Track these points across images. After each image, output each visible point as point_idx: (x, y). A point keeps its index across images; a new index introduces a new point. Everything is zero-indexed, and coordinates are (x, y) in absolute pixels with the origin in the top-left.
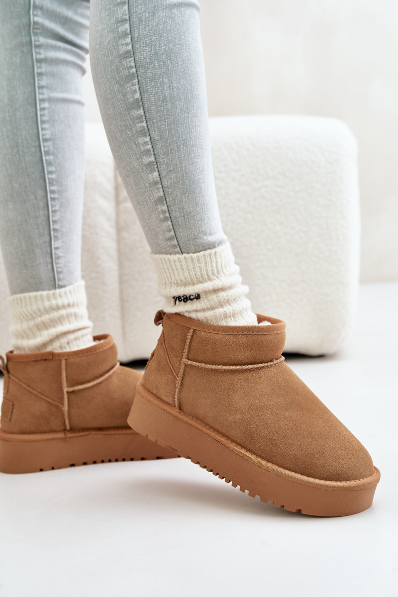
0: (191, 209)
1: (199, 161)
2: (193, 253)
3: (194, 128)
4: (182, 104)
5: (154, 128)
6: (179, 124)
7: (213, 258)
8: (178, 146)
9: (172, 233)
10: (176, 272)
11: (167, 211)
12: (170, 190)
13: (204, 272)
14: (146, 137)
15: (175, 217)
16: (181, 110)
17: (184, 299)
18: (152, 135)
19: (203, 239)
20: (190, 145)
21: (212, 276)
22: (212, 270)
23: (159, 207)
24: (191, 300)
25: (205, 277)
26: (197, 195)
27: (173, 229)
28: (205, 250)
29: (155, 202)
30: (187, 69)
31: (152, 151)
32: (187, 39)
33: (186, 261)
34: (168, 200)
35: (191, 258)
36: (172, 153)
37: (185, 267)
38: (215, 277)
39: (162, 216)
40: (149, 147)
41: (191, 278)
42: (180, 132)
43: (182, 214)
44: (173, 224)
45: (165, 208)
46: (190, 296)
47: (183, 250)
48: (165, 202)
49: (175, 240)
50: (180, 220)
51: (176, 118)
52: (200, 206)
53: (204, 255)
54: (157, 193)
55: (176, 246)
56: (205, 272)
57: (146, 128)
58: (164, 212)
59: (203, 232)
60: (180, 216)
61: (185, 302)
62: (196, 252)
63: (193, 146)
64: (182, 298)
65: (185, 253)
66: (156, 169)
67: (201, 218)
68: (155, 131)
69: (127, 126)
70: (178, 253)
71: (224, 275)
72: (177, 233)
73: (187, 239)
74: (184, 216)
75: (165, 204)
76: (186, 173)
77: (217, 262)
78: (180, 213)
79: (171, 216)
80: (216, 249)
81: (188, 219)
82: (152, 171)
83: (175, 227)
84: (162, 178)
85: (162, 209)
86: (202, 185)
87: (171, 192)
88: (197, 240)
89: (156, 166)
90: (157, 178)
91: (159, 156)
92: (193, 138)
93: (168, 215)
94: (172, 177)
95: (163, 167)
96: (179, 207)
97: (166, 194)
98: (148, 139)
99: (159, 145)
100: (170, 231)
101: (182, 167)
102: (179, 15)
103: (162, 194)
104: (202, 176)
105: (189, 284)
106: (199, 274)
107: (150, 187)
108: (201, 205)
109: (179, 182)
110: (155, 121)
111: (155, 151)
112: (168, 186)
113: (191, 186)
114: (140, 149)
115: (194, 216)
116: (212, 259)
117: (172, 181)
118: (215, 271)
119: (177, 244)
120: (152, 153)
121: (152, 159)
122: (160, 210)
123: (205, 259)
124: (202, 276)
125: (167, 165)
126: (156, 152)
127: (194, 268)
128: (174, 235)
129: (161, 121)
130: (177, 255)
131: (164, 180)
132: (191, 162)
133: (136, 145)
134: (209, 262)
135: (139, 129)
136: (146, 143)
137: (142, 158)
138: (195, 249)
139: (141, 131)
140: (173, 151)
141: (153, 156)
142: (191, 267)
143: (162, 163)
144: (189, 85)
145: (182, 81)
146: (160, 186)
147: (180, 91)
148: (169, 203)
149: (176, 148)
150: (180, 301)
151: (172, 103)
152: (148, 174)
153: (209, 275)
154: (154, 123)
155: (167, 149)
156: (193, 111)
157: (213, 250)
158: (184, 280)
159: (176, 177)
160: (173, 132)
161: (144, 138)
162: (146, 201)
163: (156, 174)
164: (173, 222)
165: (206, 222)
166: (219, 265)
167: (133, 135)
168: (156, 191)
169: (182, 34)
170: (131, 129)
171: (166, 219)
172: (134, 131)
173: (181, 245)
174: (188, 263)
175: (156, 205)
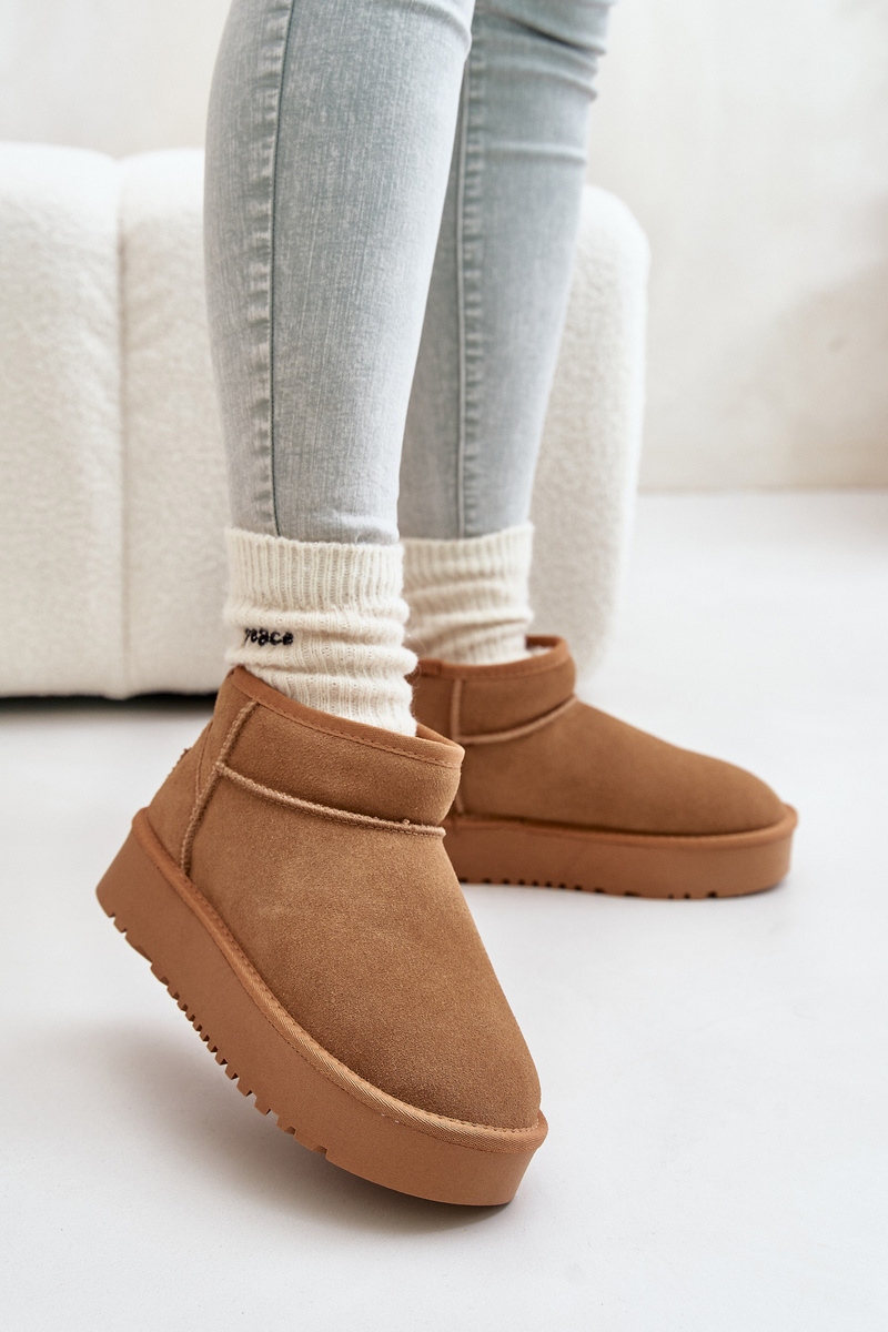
0: (320, 442)
1: (365, 344)
2: (302, 541)
3: (374, 271)
4: (357, 211)
5: (286, 249)
6: (339, 252)
7: (341, 563)
8: (325, 299)
9: (269, 485)
10: (257, 572)
11: (269, 434)
12: (286, 391)
13: (313, 589)
14: (265, 265)
15: (283, 451)
16: (352, 223)
17: (262, 637)
18: (277, 262)
19: (330, 515)
20: (352, 304)
21: (328, 601)
22: (333, 590)
23: (256, 422)
24: (274, 642)
25: (314, 599)
26: (342, 417)
27: (271, 478)
28: (328, 541)
29: (252, 409)
30: (388, 140)
31: (269, 296)
32: (408, 79)
33: (282, 555)
34: (276, 411)
35: (294, 550)
36: (308, 310)
37: (275, 566)
38: (334, 607)
39: (257, 443)
40: (266, 286)
41: (283, 594)
42: (339, 270)
43: (298, 450)
44: (276, 467)
45: (267, 426)
46: (273, 635)
47: (282, 528)
48: (269, 413)
49: (271, 502)
50: (290, 461)
51: (337, 238)
52: (342, 442)
53: (321, 551)
54: (259, 389)
55: (269, 515)
56: (316, 588)
57: (270, 244)
58: (262, 435)
59: (334, 500)
60: (293, 453)
61: (261, 644)
62: (308, 539)
63: (359, 309)
64: (259, 635)
65: (285, 535)
66: (269, 337)
67: (337, 468)
68: (285, 255)
69: (234, 233)
70: (271, 533)
71: (357, 608)
72: (279, 488)
73: (294, 506)
74: (301, 455)
75: (269, 418)
76: (329, 362)
77: (347, 574)
78: (295, 445)
79: (276, 448)
80: (353, 546)
81: (308, 461)
82: (260, 340)
83: (277, 475)
84: (276, 359)
85: (260, 429)
86: (360, 400)
87: (287, 395)
88: (315, 514)
89: (269, 331)
90: (265, 357)
91: (281, 310)
92: (365, 292)
93: (268, 443)
94: (297, 362)
95: (282, 337)
96: (296, 431)
97: (276, 397)
98: (268, 269)
99: (287, 287)
100: (265, 479)
101: (322, 346)
102: (402, 26)
103: (268, 394)
104: (365, 379)
105: (278, 606)
106: (301, 588)
107: (250, 374)
108: (346, 440)
109: (308, 377)
110: (291, 232)
111: (276, 297)
112: (283, 380)
113: (332, 392)
114: (249, 287)
115: (323, 459)
116: (339, 564)
117: (295, 372)
118: (340, 594)
119: (272, 512)
120: (269, 301)
121: (266, 313)
122: (257, 428)
123: (322, 561)
124: (307, 596)
125: (291, 334)
126: (276, 300)
127: (294, 572)
128: (271, 490)
129: (302, 236)
130: (268, 536)
131: (278, 365)
132: (344, 342)
133: (243, 277)
134: (330, 568)
135: (255, 244)
136: (262, 277)
137: (247, 308)
138: (307, 532)
139: (258, 249)
140: (313, 308)
141: (268, 309)
142: (288, 567)
143: (283, 326)
144: (386, 177)
145: (370, 164)
146: (267, 375)
147: (361, 184)
148: (276, 418)
149: (320, 302)
150: (253, 640)
151: (337, 204)
152: (251, 344)
153: (323, 597)
154: (287, 237)
155: (301, 300)
156: (379, 235)
157: (346, 546)
158: (268, 595)
159: (306, 365)
160: (323, 264)
161: (261, 265)
162: (238, 404)
163: (265, 347)
164: (277, 460)
165: (346, 481)
166: (352, 582)
167: (242, 254)
168: (259, 385)
169: (399, 66)
170: (241, 241)
171: (263, 450)
172: (245, 247)
173: (280, 516)
174: (285, 558)
175: (253, 417)
